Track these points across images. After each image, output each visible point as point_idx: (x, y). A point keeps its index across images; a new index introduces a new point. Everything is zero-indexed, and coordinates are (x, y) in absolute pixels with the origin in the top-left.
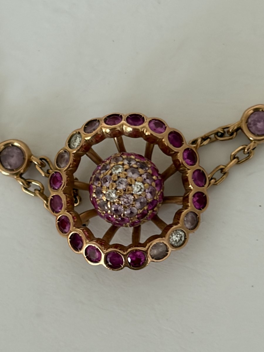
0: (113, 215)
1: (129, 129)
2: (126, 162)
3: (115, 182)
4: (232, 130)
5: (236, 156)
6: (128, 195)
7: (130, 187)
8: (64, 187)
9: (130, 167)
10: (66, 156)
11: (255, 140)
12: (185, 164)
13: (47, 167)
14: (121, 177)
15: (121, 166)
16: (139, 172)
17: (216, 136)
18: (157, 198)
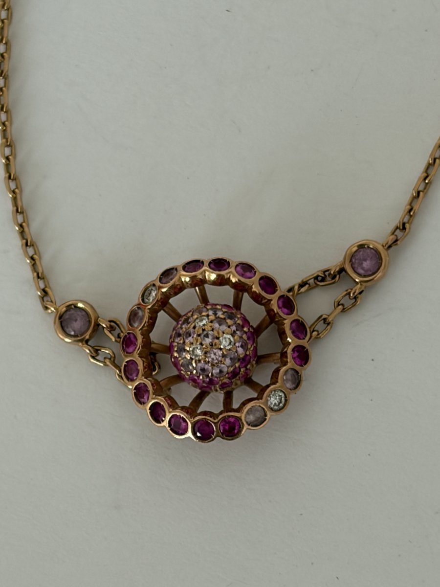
0: (199, 376)
1: (213, 277)
2: (211, 313)
3: (199, 335)
4: (334, 272)
5: (341, 303)
6: (215, 349)
7: (217, 341)
8: (140, 350)
9: (216, 318)
10: (140, 313)
11: (361, 282)
12: (281, 314)
13: (118, 331)
14: (206, 330)
15: (205, 318)
16: (227, 323)
17: (316, 281)
18: (250, 354)
